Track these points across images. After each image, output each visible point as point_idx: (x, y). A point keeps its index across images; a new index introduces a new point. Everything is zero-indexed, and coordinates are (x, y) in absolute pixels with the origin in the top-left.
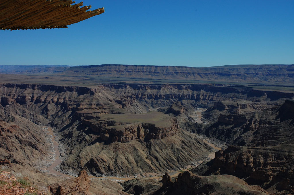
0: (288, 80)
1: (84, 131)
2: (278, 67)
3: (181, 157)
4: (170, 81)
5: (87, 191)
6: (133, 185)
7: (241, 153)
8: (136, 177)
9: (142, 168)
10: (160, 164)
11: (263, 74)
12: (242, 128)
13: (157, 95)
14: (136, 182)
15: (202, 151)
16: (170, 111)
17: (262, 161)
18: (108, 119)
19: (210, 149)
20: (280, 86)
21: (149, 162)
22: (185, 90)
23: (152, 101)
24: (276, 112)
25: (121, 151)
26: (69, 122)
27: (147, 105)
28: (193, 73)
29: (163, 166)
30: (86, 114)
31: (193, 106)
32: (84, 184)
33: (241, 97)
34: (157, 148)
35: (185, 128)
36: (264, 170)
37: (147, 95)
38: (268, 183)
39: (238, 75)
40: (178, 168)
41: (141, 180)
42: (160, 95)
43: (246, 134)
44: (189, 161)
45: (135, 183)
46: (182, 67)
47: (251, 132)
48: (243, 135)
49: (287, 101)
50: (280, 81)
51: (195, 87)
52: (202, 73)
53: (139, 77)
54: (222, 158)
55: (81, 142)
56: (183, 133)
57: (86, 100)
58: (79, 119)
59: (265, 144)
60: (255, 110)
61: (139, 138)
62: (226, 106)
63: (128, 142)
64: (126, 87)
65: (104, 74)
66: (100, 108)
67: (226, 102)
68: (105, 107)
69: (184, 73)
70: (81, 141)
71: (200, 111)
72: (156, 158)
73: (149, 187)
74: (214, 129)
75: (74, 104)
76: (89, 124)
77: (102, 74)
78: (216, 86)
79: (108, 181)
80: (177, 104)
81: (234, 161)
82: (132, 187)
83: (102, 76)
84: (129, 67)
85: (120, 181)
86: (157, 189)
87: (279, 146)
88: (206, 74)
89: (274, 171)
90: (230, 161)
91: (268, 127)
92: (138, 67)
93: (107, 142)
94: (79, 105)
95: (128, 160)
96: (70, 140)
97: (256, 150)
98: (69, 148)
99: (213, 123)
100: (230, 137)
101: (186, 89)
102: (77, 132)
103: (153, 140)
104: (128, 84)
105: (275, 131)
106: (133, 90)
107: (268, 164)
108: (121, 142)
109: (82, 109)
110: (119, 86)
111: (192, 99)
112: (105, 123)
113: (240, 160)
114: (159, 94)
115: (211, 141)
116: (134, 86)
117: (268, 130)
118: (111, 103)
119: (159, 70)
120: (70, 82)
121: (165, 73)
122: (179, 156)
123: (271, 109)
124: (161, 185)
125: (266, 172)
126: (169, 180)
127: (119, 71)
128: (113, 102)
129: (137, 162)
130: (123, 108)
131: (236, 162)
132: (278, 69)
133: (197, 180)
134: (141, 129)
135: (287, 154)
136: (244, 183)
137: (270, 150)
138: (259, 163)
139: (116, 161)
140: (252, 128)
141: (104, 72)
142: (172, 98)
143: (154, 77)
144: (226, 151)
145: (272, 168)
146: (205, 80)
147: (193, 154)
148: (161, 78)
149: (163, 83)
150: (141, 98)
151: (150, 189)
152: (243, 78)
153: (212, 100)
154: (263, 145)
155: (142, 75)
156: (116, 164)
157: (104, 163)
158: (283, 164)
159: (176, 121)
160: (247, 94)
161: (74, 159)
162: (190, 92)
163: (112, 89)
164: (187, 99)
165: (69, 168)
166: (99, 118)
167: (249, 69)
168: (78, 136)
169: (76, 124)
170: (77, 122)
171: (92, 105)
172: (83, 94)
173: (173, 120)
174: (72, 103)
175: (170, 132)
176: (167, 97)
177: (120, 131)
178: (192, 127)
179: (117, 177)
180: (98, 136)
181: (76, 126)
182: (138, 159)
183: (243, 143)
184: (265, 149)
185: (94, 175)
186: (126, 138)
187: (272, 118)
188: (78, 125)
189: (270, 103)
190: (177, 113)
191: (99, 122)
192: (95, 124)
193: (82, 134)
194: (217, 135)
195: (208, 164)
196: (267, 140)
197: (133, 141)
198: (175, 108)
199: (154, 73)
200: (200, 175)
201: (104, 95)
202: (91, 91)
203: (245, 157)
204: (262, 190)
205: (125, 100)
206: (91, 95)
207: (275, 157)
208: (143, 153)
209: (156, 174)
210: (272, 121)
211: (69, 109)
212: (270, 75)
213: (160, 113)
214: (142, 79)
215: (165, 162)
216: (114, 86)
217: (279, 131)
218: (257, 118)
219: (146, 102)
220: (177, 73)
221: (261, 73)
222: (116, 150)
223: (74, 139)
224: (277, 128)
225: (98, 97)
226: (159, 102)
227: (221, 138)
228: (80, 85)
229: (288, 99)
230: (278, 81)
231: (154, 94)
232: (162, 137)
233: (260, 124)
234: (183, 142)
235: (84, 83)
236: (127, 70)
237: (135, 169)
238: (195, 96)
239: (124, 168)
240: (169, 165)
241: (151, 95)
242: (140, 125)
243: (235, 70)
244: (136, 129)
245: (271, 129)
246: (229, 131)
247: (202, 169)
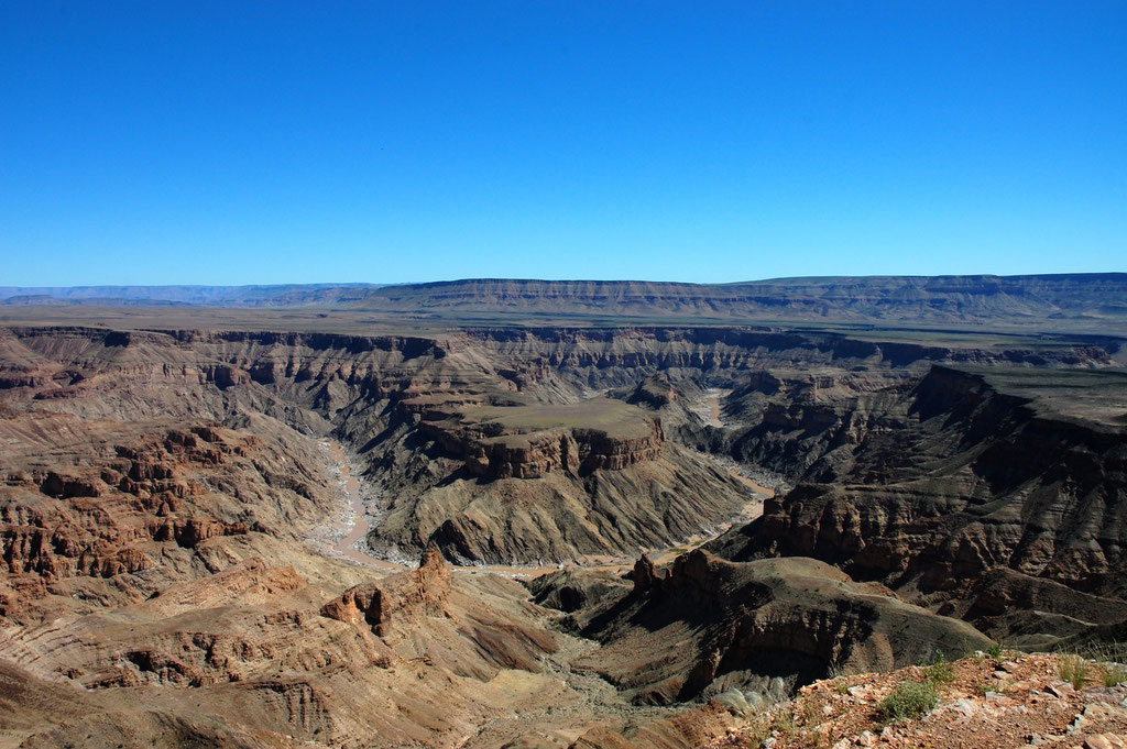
0: (929, 315)
1: (422, 451)
2: (905, 283)
3: (674, 515)
4: (634, 319)
5: (445, 602)
6: (556, 587)
7: (831, 503)
8: (561, 566)
9: (575, 545)
10: (621, 533)
11: (869, 300)
12: (825, 438)
13: (604, 355)
14: (564, 578)
15: (726, 497)
16: (639, 397)
17: (882, 520)
18: (483, 419)
19: (745, 493)
20: (913, 330)
21: (593, 528)
22: (674, 343)
23: (592, 373)
24: (910, 396)
25: (521, 502)
26: (383, 428)
27: (578, 382)
28: (693, 299)
29: (629, 538)
30: (427, 406)
31: (697, 383)
32: (436, 586)
33: (819, 360)
34: (613, 492)
35: (679, 439)
36: (888, 543)
37: (579, 356)
38: (900, 574)
39: (806, 302)
40: (667, 541)
41: (576, 575)
42: (612, 357)
43: (835, 452)
44: (696, 525)
45: (561, 582)
46: (664, 283)
47: (848, 448)
48: (829, 457)
49: (934, 368)
50: (911, 316)
51: (701, 335)
52: (715, 299)
53: (556, 311)
54: (782, 515)
55: (416, 479)
56: (676, 452)
57: (425, 372)
58: (410, 421)
59: (888, 477)
60: (855, 393)
61: (565, 466)
62: (782, 383)
63: (538, 477)
64: (523, 337)
65: (467, 303)
66: (461, 392)
67: (783, 372)
68: (474, 389)
69: (669, 298)
70: (417, 475)
71: (716, 396)
72: (612, 519)
73: (598, 591)
74: (755, 441)
75: (395, 383)
76: (436, 434)
77: (462, 303)
78: (754, 332)
79: (491, 576)
80: (656, 379)
81: (813, 522)
82: (554, 592)
83: (462, 308)
84: (528, 285)
85: (521, 576)
86: (620, 596)
87: (922, 482)
88: (726, 300)
89: (912, 545)
90: (804, 522)
91: (890, 434)
92: (551, 285)
93: (486, 477)
94: (406, 384)
95: (539, 524)
96: (388, 472)
97: (868, 493)
98: (386, 493)
99: (749, 425)
100: (795, 461)
101: (677, 338)
102: (406, 454)
103: (603, 472)
104: (528, 329)
105: (910, 445)
106: (541, 342)
107: (897, 526)
108: (519, 477)
109: (415, 395)
110: (505, 335)
111: (692, 365)
112: (479, 430)
113: (828, 520)
114: (608, 354)
115: (748, 472)
116: (544, 334)
117: (891, 441)
118: (488, 377)
119: (605, 291)
120: (381, 327)
121: (620, 298)
122: (668, 512)
123: (897, 388)
124: (630, 585)
125: (894, 549)
126: (651, 573)
127: (504, 297)
128: (494, 376)
129: (562, 529)
130: (519, 390)
131: (818, 524)
132: (905, 287)
133: (725, 572)
134: (569, 443)
135: (943, 500)
136: (844, 576)
137: (902, 492)
138: (876, 525)
139: (510, 527)
140: (852, 438)
141: (466, 299)
142: (643, 364)
143: (593, 311)
144: (790, 498)
145: (907, 536)
146: (724, 318)
147: (704, 506)
148: (613, 312)
149: (618, 326)
150: (563, 364)
151: (602, 597)
152: (821, 310)
153: (743, 367)
154: (881, 479)
155: (563, 306)
156: (509, 534)
157: (479, 532)
158: (934, 526)
159: (658, 422)
160: (832, 352)
161: (403, 521)
162: (689, 347)
163: (487, 342)
164: (680, 366)
165: (391, 545)
166: (459, 416)
167: (833, 287)
168: (409, 464)
169: (402, 433)
170: (405, 427)
171: (439, 383)
172: (415, 355)
173: (649, 420)
174: (388, 379)
175: (644, 452)
176: (630, 360)
177: (518, 449)
178: (698, 437)
179: (514, 567)
180: (461, 464)
181: (403, 439)
182: (565, 520)
183: (830, 476)
184: (888, 491)
185: (456, 563)
186: (533, 467)
187: (899, 411)
188: (406, 436)
189: (891, 372)
190: (658, 403)
191: (462, 427)
192: (450, 432)
193: (420, 459)
194: (762, 455)
195: (746, 530)
196: (891, 467)
197: (551, 474)
198: (653, 389)
199: (594, 298)
200: (726, 558)
201: (469, 357)
202: (436, 348)
203: (839, 512)
204: (889, 592)
205: (523, 371)
206: (436, 358)
207: (913, 510)
208: (576, 504)
209: (612, 558)
210: (901, 419)
211: (383, 396)
212: (887, 301)
213: (611, 401)
214: (564, 315)
215: (634, 527)
216: (493, 333)
217: (921, 444)
218: (863, 412)
219: (576, 373)
220: (653, 298)
221: (863, 297)
222: (508, 497)
223: (398, 472)
224: (913, 438)
225: (454, 364)
226: (611, 375)
227: (772, 465)
228: (408, 333)
229: (936, 363)
230: (907, 319)
231: (595, 355)
232: (624, 465)
233: (870, 426)
234: (679, 476)
235: (416, 328)
236: (523, 293)
237: (557, 545)
238: (701, 357)
239: (531, 545)
240: (644, 536)
241: (589, 357)
242: (569, 434)
243: (799, 291)
244: (557, 445)
245: (898, 439)
246: (793, 447)
247: (730, 543)
